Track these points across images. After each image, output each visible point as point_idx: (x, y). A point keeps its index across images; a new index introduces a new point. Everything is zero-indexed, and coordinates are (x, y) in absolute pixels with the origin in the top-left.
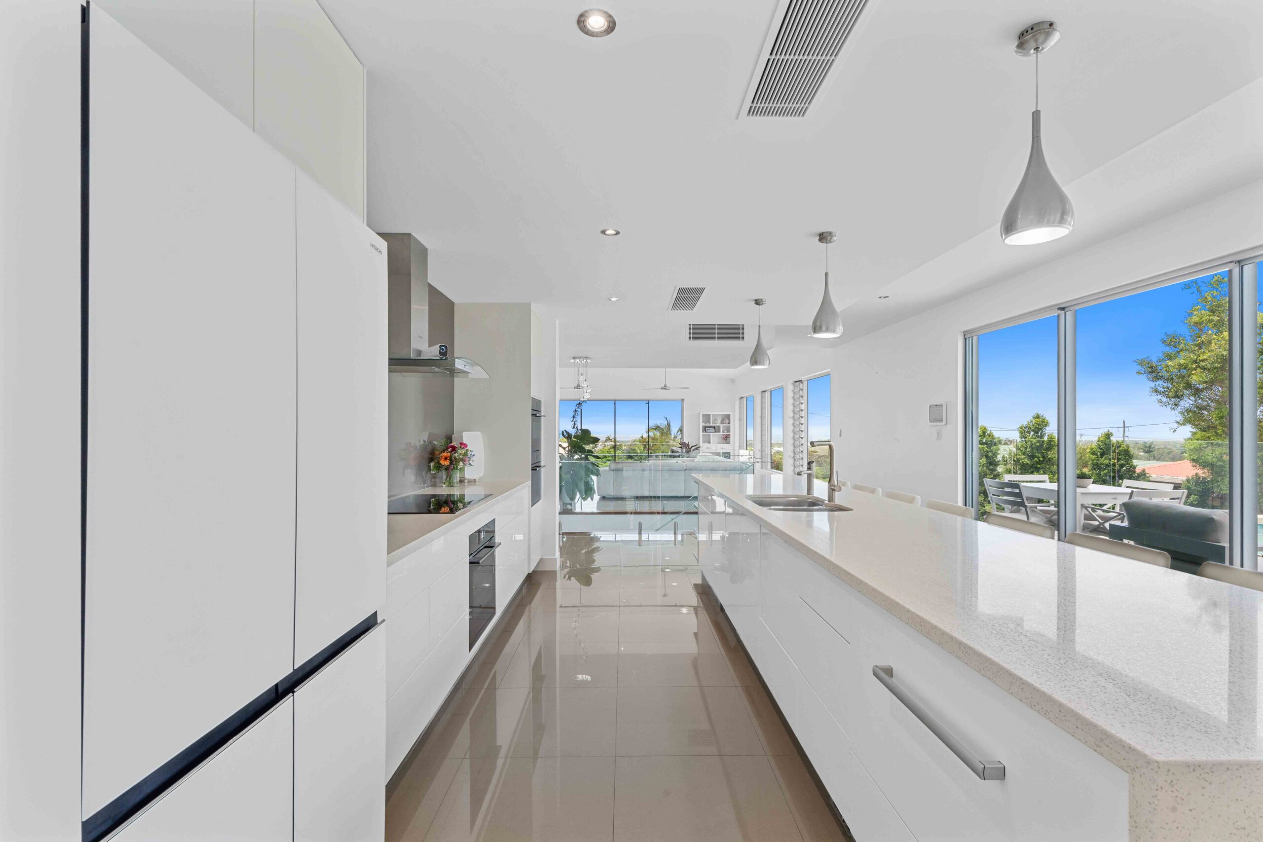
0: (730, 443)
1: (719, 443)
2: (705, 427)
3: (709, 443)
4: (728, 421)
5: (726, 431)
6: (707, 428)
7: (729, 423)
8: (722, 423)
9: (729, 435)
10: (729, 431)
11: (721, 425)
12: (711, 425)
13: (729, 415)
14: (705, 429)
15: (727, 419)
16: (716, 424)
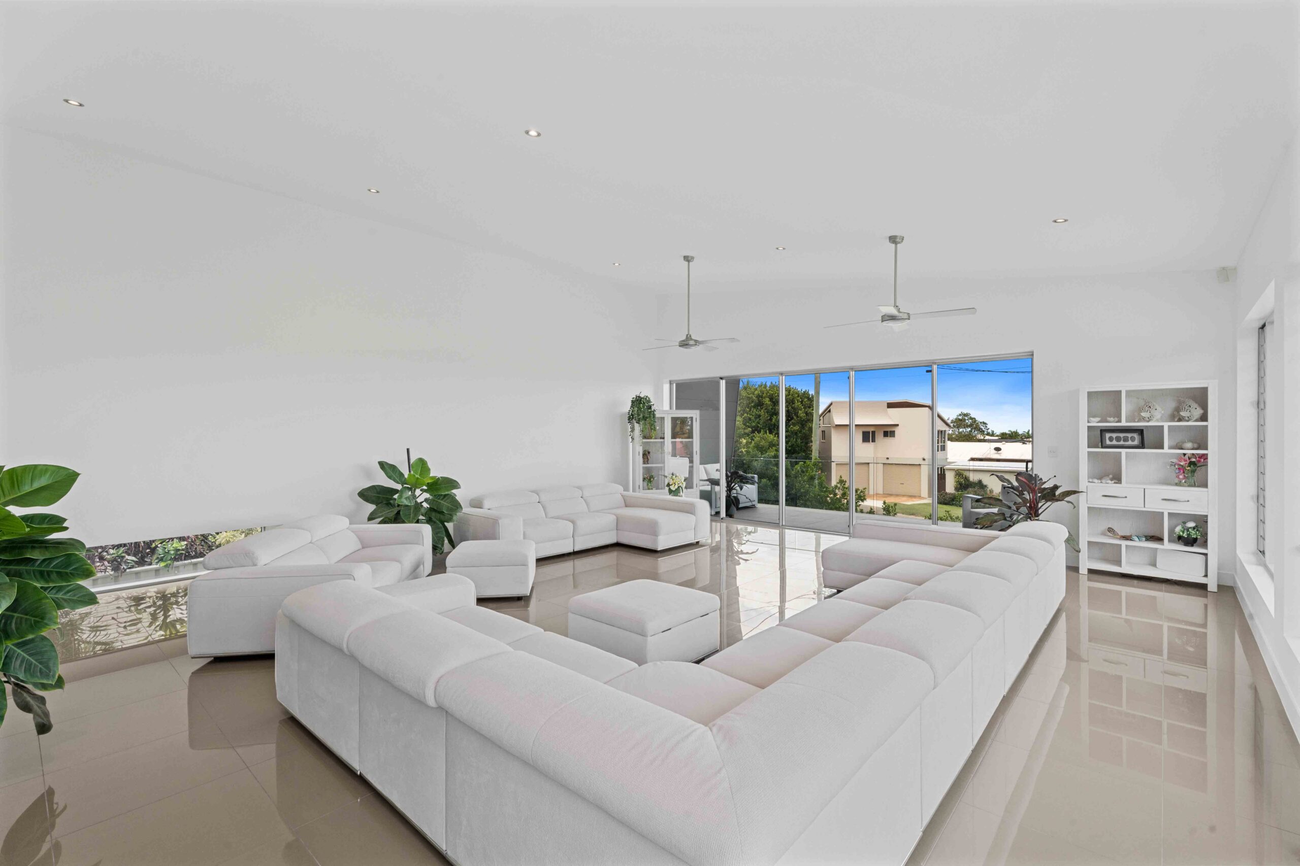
0: (1205, 485)
1: (1166, 482)
2: (1103, 431)
3: (1117, 479)
4: (1198, 412)
5: (1189, 445)
6: (1108, 435)
7: (1204, 418)
8: (1175, 415)
9: (1205, 457)
10: (1203, 445)
11: (1166, 425)
12: (1124, 423)
13: (1204, 391)
14: (1099, 437)
15: (1194, 405)
16: (1149, 420)
